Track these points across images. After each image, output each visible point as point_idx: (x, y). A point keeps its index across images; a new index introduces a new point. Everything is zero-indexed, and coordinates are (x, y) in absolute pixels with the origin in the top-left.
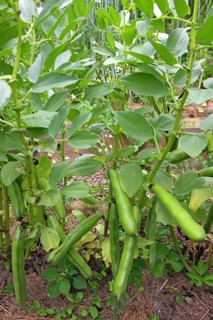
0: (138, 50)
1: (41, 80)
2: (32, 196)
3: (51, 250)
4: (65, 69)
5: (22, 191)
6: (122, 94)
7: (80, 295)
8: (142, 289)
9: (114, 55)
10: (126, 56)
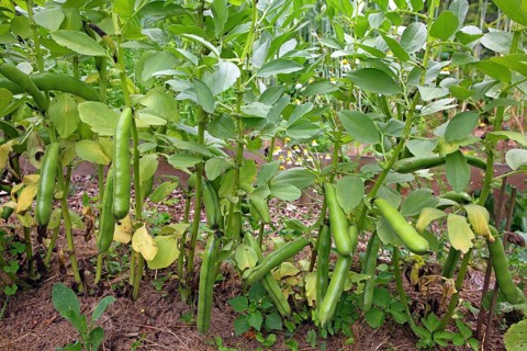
0: (369, 43)
1: (264, 67)
2: (236, 195)
3: (247, 268)
4: (292, 56)
5: (219, 199)
6: (348, 94)
7: (272, 338)
8: (351, 340)
9: (343, 48)
10: (356, 50)
